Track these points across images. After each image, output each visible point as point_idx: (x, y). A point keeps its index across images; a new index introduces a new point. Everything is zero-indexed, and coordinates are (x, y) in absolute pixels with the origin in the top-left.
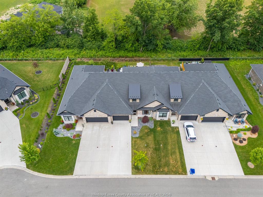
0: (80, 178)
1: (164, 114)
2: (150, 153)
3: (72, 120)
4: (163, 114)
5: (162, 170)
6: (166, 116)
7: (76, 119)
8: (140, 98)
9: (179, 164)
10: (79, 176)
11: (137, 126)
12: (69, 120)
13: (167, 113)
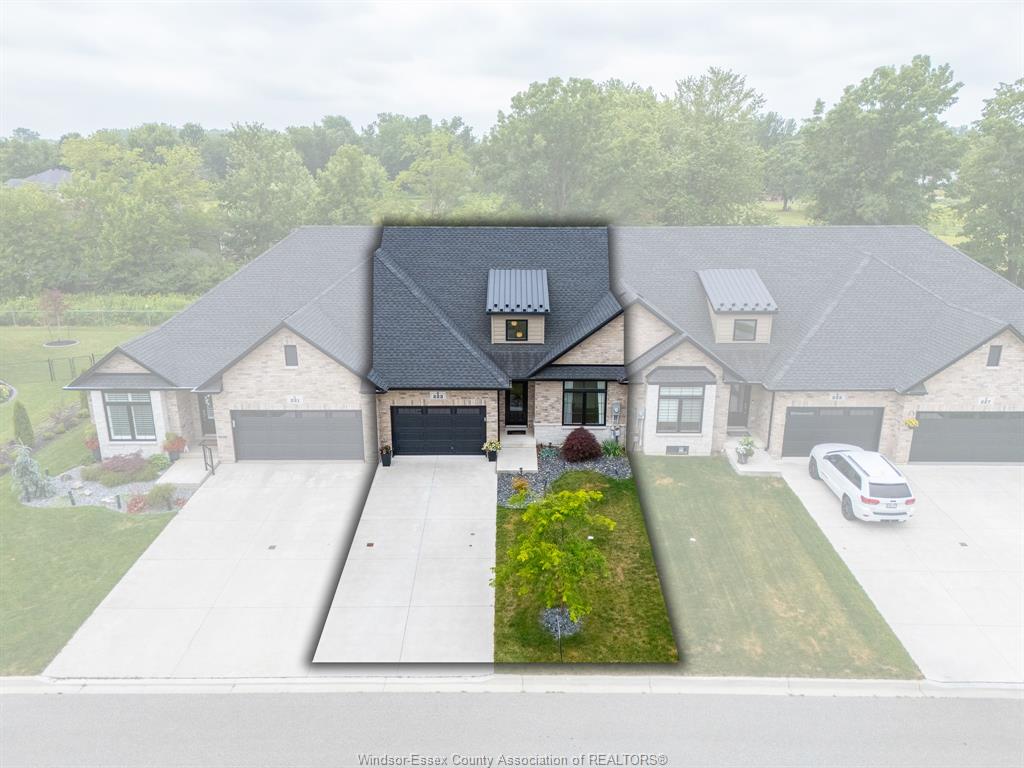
0: (86, 690)
1: (686, 404)
2: (619, 570)
3: (153, 437)
4: (680, 405)
5: (718, 648)
6: (696, 427)
7: (179, 432)
8: (548, 308)
9: (839, 619)
10: (83, 681)
11: (536, 469)
12: (134, 439)
13: (701, 398)
